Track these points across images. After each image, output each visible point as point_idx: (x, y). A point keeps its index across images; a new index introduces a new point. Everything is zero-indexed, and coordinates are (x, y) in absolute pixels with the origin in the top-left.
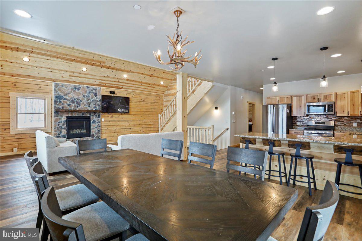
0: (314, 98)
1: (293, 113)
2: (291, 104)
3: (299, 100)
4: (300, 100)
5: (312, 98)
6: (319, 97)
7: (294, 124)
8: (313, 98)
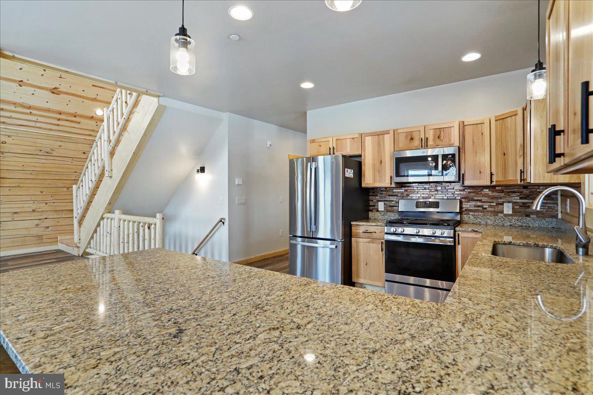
0: (412, 139)
1: (364, 181)
2: (360, 156)
3: (379, 144)
4: (379, 146)
5: (406, 137)
6: (422, 136)
7: (371, 208)
8: (409, 138)
